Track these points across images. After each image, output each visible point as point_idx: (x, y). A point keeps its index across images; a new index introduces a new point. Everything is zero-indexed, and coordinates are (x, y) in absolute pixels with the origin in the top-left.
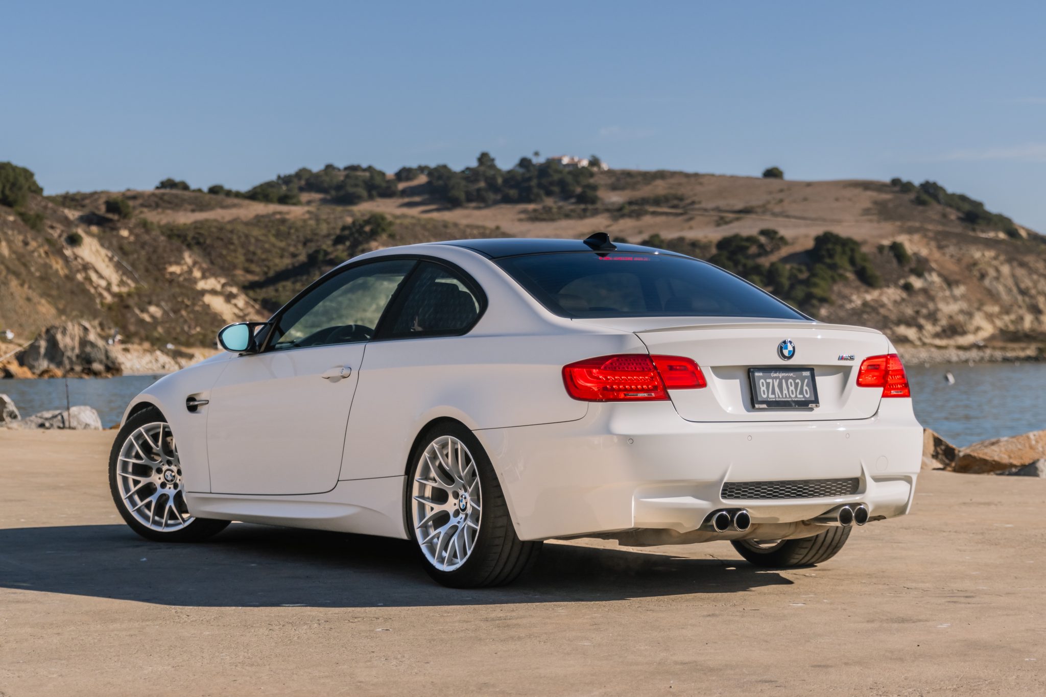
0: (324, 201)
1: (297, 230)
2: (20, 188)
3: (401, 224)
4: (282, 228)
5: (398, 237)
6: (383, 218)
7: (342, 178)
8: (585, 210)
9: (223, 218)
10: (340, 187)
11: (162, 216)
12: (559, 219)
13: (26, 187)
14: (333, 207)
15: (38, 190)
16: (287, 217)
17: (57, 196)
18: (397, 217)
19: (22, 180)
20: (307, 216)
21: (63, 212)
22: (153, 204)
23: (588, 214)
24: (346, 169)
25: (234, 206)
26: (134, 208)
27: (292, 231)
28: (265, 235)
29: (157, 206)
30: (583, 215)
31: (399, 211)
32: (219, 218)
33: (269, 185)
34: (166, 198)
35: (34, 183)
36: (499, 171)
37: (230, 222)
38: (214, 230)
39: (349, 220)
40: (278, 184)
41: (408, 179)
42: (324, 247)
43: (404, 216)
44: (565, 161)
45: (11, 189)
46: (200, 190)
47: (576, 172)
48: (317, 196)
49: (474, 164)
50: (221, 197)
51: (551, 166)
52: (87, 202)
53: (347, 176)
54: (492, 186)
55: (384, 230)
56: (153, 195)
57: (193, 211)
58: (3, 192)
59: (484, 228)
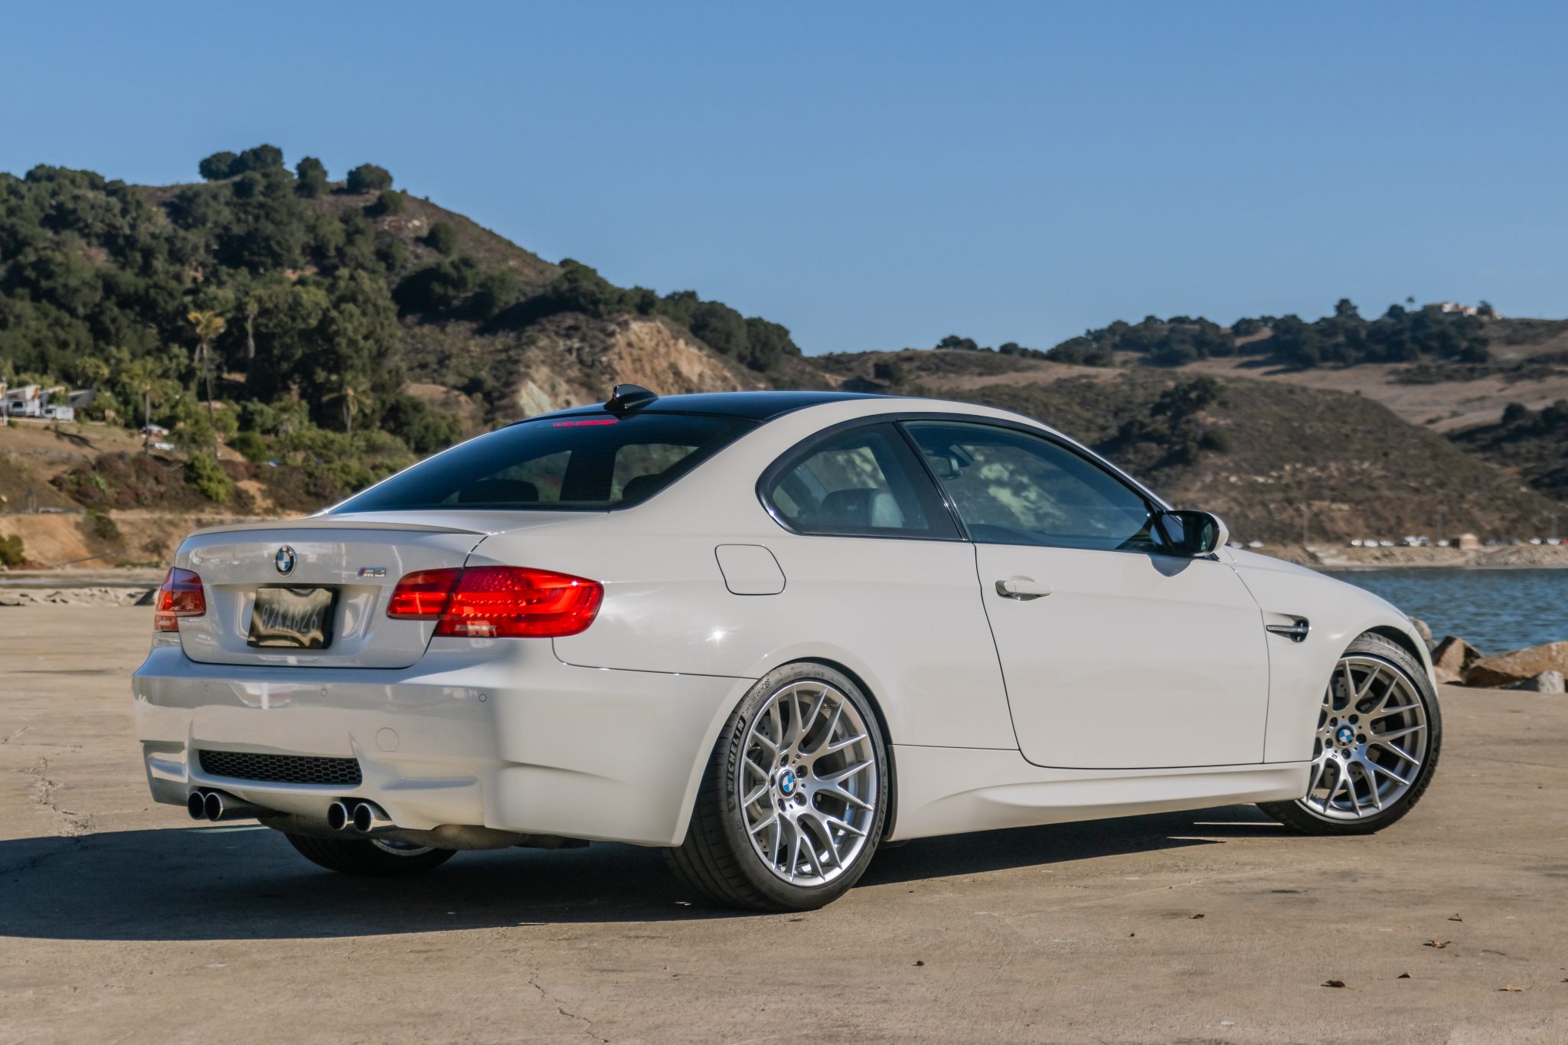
0: (1143, 362)
1: (1107, 398)
2: (773, 349)
3: (1235, 389)
4: (1090, 395)
5: (1231, 405)
6: (1213, 382)
7: (1165, 333)
8: (1472, 370)
9: (1017, 383)
10: (1163, 343)
11: (943, 381)
12: (1439, 381)
13: (780, 347)
14: (1151, 368)
15: (794, 351)
16: (1095, 381)
17: (819, 357)
18: (1229, 380)
19: (775, 339)
20: (1119, 380)
21: (823, 377)
22: (933, 367)
23: (1475, 375)
24: (1171, 321)
25: (1031, 368)
26: (910, 371)
27: (1101, 398)
28: (1068, 404)
29: (938, 369)
30: (1469, 376)
31: (1234, 373)
32: (1011, 383)
33: (1076, 342)
34: (948, 359)
35: (790, 343)
36: (1363, 321)
37: (1025, 388)
38: (1005, 397)
39: (1171, 384)
40: (1086, 340)
41: (1248, 333)
42: (1140, 418)
43: (1239, 379)
44: (1447, 308)
45: (762, 350)
46: (989, 350)
47: (1461, 321)
48: (1135, 355)
49: (1331, 313)
50: (1016, 356)
51: (1431, 312)
52: (854, 364)
53: (1172, 331)
54: (1354, 340)
55: (1213, 397)
56: (933, 355)
57: (981, 374)
58: (752, 354)
59: (1340, 393)
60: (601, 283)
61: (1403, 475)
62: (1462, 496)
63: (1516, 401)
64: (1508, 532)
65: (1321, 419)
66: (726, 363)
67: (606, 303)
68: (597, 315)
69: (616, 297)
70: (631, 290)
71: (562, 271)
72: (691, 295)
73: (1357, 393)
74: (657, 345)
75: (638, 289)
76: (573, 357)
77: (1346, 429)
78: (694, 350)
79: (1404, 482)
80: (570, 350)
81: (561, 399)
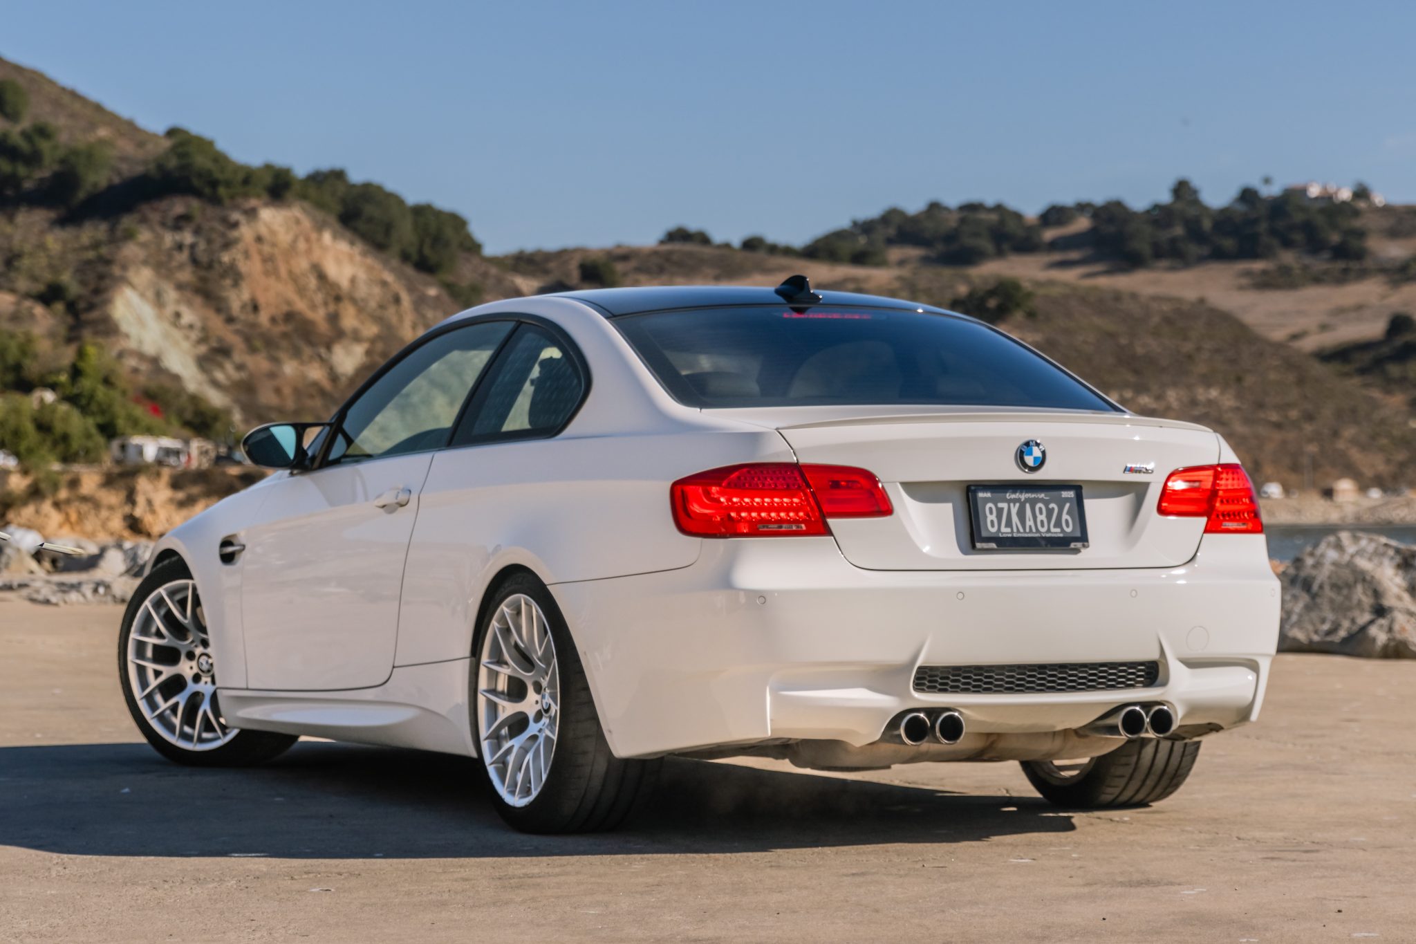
0: (926, 260)
2: (447, 245)
3: (1046, 296)
5: (1041, 317)
6: (1017, 286)
7: (954, 224)
8: (1346, 271)
10: (950, 238)
11: (669, 287)
12: (1304, 285)
13: (455, 243)
14: (938, 269)
15: (473, 248)
17: (506, 257)
18: (1039, 284)
19: (449, 232)
20: (897, 284)
21: (512, 282)
22: (655, 267)
23: (1350, 276)
24: (961, 208)
25: (782, 269)
26: (624, 274)
29: (661, 271)
30: (1343, 278)
31: (1043, 275)
33: (839, 235)
34: (674, 257)
35: (469, 237)
36: (1205, 209)
39: (964, 290)
40: (852, 234)
41: (1060, 223)
43: (1051, 283)
44: (1314, 191)
45: (432, 246)
46: (727, 246)
47: (1331, 208)
48: (914, 252)
49: (1165, 198)
50: (760, 255)
51: (1291, 199)
52: (552, 265)
53: (963, 221)
54: (1195, 232)
55: (1018, 305)
56: (654, 253)
57: (717, 277)
58: (420, 252)
59: (1179, 300)
60: (220, 159)
61: (1260, 406)
62: (1336, 434)
63: (1403, 310)
64: (1396, 478)
65: (1156, 333)
66: (386, 263)
67: (228, 184)
68: (215, 201)
69: (240, 177)
70: (259, 170)
71: (167, 144)
72: (339, 175)
73: (1202, 301)
74: (295, 241)
75: (268, 167)
76: (184, 256)
77: (1188, 347)
78: (343, 246)
79: (1262, 415)
80: (180, 247)
81: (170, 309)
